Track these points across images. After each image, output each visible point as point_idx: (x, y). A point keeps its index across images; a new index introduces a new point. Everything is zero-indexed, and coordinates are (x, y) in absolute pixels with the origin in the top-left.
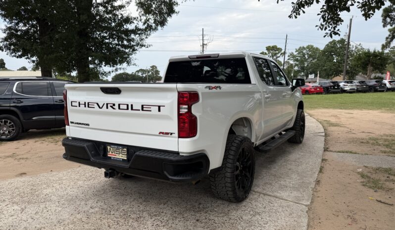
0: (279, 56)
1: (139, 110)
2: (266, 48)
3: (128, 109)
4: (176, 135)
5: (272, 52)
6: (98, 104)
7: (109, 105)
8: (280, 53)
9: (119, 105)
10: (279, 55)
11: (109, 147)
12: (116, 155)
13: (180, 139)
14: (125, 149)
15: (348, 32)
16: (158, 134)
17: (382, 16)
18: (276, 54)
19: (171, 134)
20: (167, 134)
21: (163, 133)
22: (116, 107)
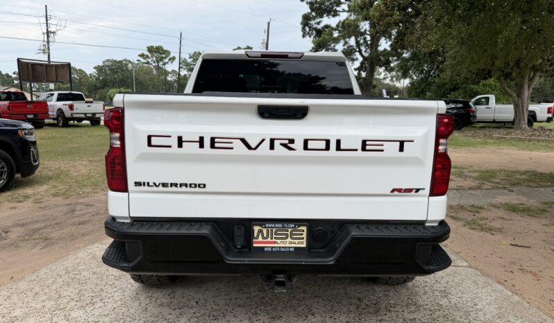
0: (168, 63)
1: (356, 150)
2: (148, 48)
3: (328, 148)
4: (427, 191)
5: (156, 55)
6: (243, 141)
7: (277, 143)
8: (168, 58)
9: (306, 142)
10: (166, 60)
11: (256, 229)
12: (275, 243)
13: (433, 199)
14: (304, 228)
15: (266, 38)
16: (389, 193)
17: (301, 24)
18: (162, 59)
19: (418, 190)
20: (410, 190)
21: (399, 190)
22: (298, 145)
